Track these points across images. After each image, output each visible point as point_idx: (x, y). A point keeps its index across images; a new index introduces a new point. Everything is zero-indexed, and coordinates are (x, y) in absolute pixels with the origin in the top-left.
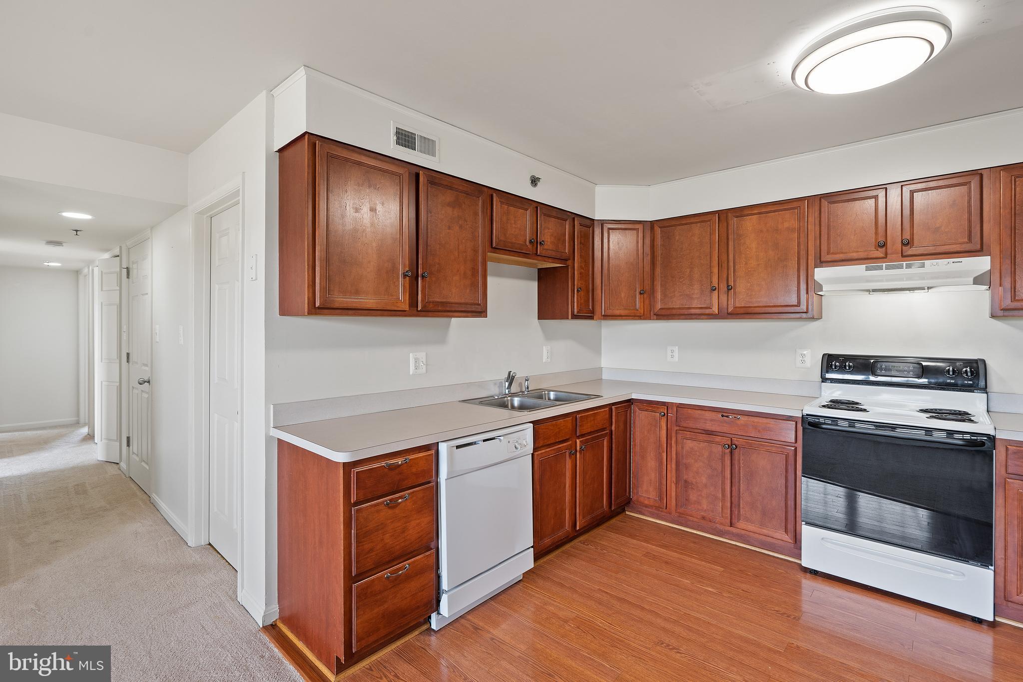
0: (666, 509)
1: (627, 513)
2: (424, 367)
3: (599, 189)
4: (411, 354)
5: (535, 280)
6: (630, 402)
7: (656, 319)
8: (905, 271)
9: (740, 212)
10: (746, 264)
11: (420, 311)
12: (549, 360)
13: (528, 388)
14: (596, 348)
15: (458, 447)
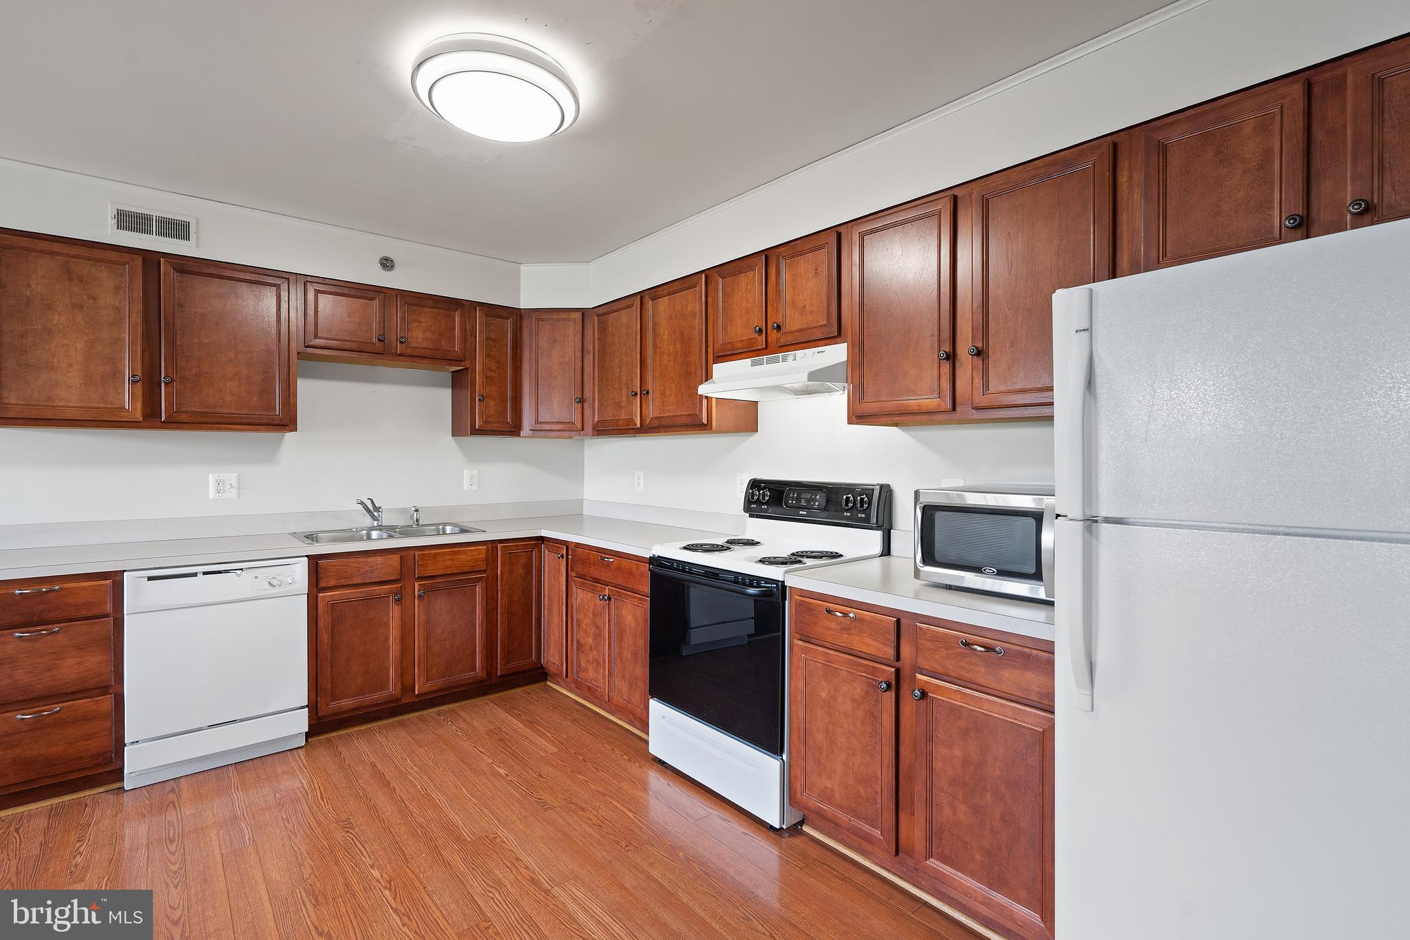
0: (567, 677)
1: (548, 683)
2: (234, 491)
3: (525, 269)
4: (210, 475)
5: (448, 387)
6: (542, 539)
7: (597, 435)
8: (780, 365)
9: (654, 293)
10: (660, 361)
11: (164, 422)
12: (475, 488)
13: (417, 520)
14: (576, 474)
15: (150, 579)
